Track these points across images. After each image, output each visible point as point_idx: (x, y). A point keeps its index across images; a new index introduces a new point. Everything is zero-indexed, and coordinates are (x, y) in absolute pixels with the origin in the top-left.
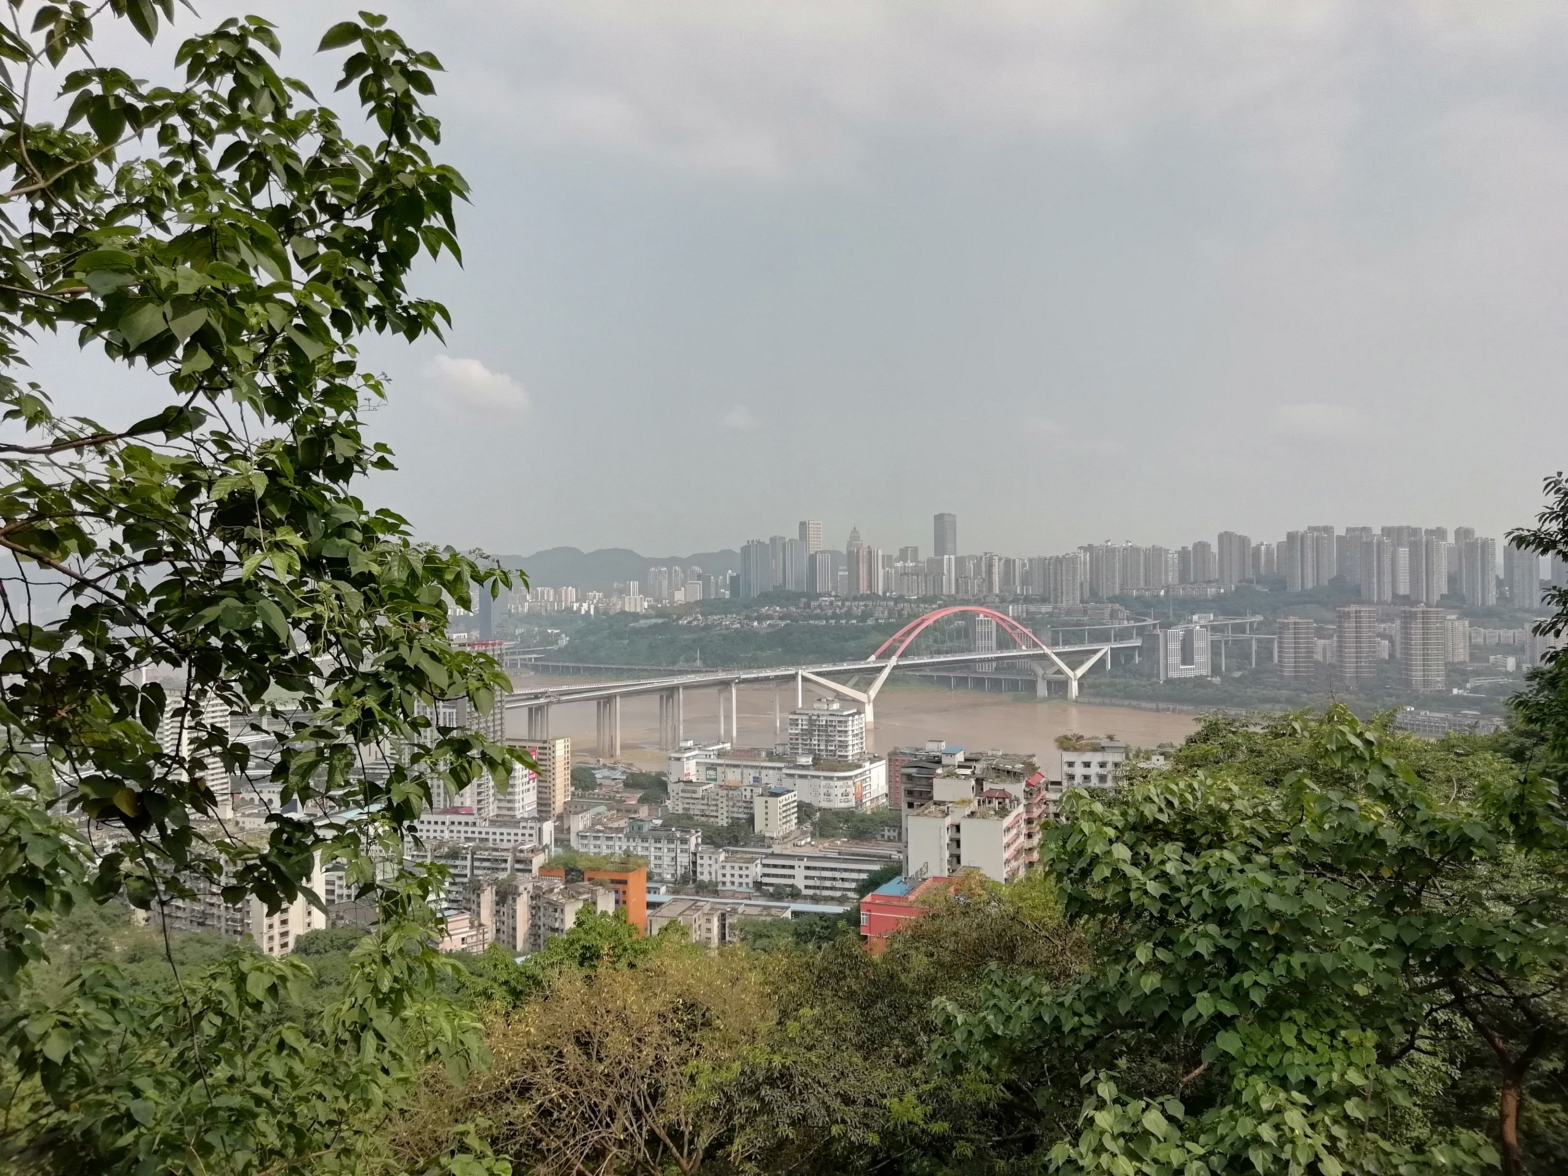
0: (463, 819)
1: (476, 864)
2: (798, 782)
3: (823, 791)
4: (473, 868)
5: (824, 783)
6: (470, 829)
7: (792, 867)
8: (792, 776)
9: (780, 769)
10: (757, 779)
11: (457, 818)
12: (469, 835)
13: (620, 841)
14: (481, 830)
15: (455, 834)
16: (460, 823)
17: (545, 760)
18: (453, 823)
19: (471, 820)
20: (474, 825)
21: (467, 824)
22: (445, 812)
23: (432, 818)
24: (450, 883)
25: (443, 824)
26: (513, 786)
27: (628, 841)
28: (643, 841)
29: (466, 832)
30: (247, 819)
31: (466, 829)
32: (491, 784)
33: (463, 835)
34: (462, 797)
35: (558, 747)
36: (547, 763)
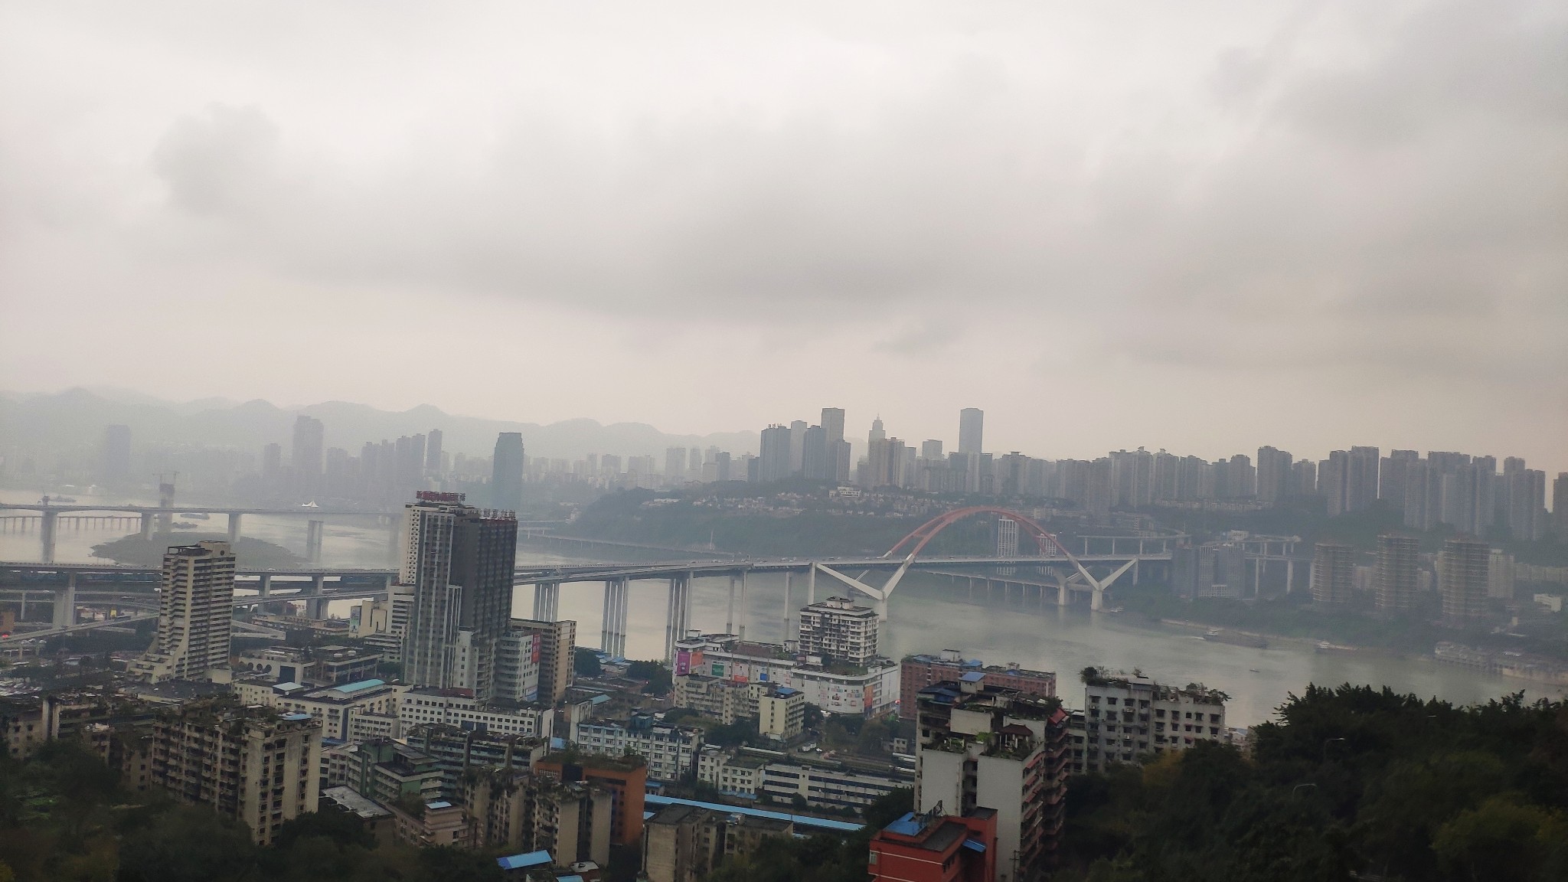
0: (462, 702)
1: (473, 753)
2: (807, 682)
3: (832, 694)
4: (469, 756)
5: (833, 686)
6: (468, 713)
7: (797, 776)
8: (801, 676)
9: (788, 667)
10: (763, 676)
11: (454, 701)
12: (467, 719)
13: (621, 735)
14: (479, 714)
15: (452, 718)
16: (458, 706)
17: (549, 643)
18: (451, 705)
19: (469, 703)
20: (472, 708)
21: (465, 707)
22: (444, 693)
23: (430, 699)
24: (446, 772)
25: (441, 705)
26: (515, 668)
27: (629, 736)
28: (644, 738)
29: (464, 716)
30: (245, 686)
31: (464, 712)
32: (493, 664)
33: (460, 719)
34: (462, 677)
35: (563, 630)
36: (551, 646)
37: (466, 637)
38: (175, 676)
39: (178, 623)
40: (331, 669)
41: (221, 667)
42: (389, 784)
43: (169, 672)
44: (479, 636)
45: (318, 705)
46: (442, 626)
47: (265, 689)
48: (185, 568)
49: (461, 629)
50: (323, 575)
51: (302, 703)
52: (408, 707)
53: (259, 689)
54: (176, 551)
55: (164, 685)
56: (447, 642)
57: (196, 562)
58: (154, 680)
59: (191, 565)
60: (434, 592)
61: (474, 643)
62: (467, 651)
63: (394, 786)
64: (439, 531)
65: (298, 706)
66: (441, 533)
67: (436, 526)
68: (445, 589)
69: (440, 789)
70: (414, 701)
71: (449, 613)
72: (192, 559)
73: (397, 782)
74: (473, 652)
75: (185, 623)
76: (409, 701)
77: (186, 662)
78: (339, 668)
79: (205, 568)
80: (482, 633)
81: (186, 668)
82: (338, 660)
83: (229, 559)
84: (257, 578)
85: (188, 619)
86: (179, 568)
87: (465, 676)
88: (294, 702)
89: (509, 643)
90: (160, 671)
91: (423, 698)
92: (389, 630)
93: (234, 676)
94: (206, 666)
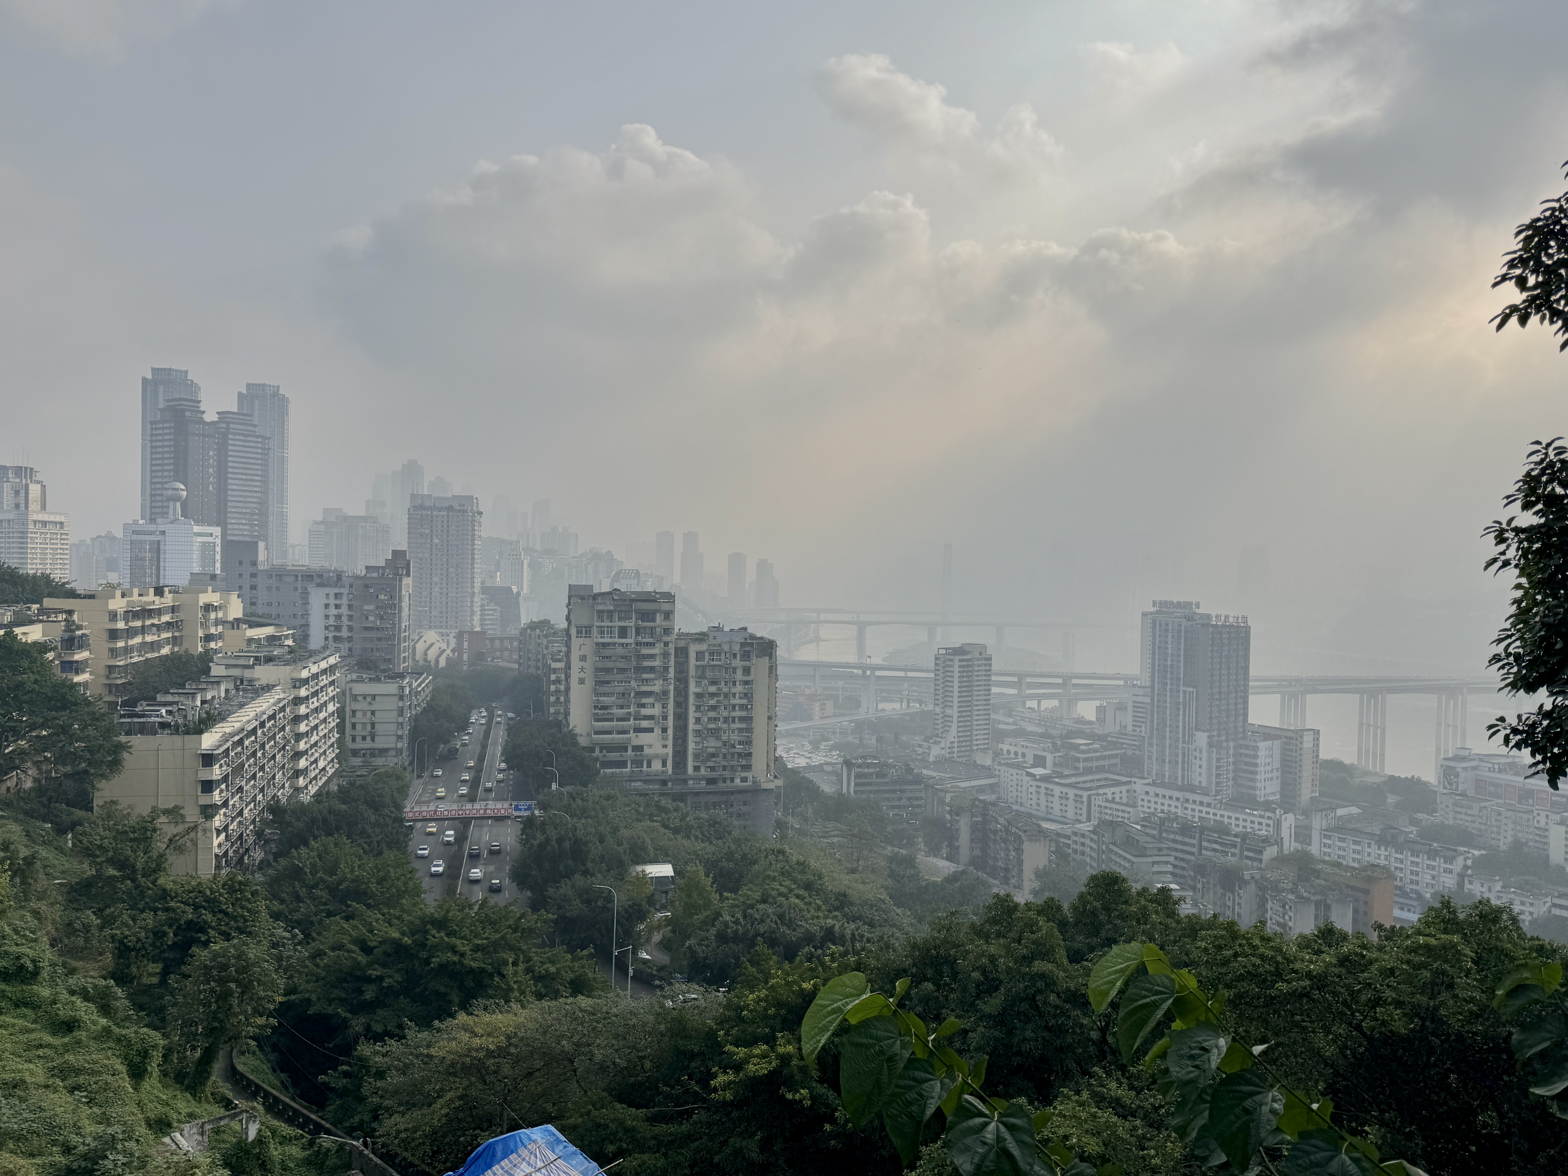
0: (1198, 798)
1: (1204, 844)
4: (1201, 848)
6: (1205, 809)
11: (1191, 796)
12: (1204, 815)
13: (1369, 847)
14: (1216, 811)
15: (1189, 812)
16: (1194, 802)
17: (1291, 750)
18: (1187, 801)
19: (1206, 800)
20: (1209, 805)
21: (1201, 803)
22: (1181, 789)
23: (1168, 793)
24: (1176, 858)
25: (1178, 799)
26: (1255, 773)
27: (1379, 848)
28: (1396, 852)
29: (1200, 811)
30: (1002, 768)
31: (1201, 808)
32: (1231, 767)
33: (1197, 814)
34: (1200, 776)
35: (1305, 739)
36: (1294, 754)
37: (1201, 739)
38: (948, 756)
39: (948, 711)
40: (1077, 760)
41: (984, 751)
42: (1122, 862)
43: (943, 752)
44: (1216, 739)
45: (1065, 790)
46: (1178, 727)
47: (1020, 772)
48: (952, 666)
49: (1197, 730)
50: (1071, 678)
51: (1050, 786)
52: (1146, 798)
53: (1014, 771)
54: (944, 651)
55: (939, 763)
56: (1184, 742)
57: (960, 661)
58: (931, 759)
59: (957, 663)
60: (1168, 694)
61: (1210, 745)
62: (1204, 751)
63: (1127, 865)
64: (1170, 635)
65: (1047, 789)
66: (1173, 637)
67: (1167, 630)
68: (1179, 691)
69: (1172, 873)
70: (1152, 794)
71: (1184, 715)
72: (957, 658)
73: (1129, 861)
74: (1209, 753)
75: (954, 712)
76: (1147, 793)
77: (956, 745)
78: (1085, 760)
79: (967, 666)
80: (1219, 736)
81: (955, 750)
82: (1083, 752)
83: (986, 659)
84: (1016, 679)
85: (956, 709)
86: (947, 666)
87: (1204, 775)
88: (1043, 785)
89: (1246, 747)
90: (935, 751)
91: (1160, 791)
92: (1130, 728)
93: (994, 760)
94: (971, 750)
